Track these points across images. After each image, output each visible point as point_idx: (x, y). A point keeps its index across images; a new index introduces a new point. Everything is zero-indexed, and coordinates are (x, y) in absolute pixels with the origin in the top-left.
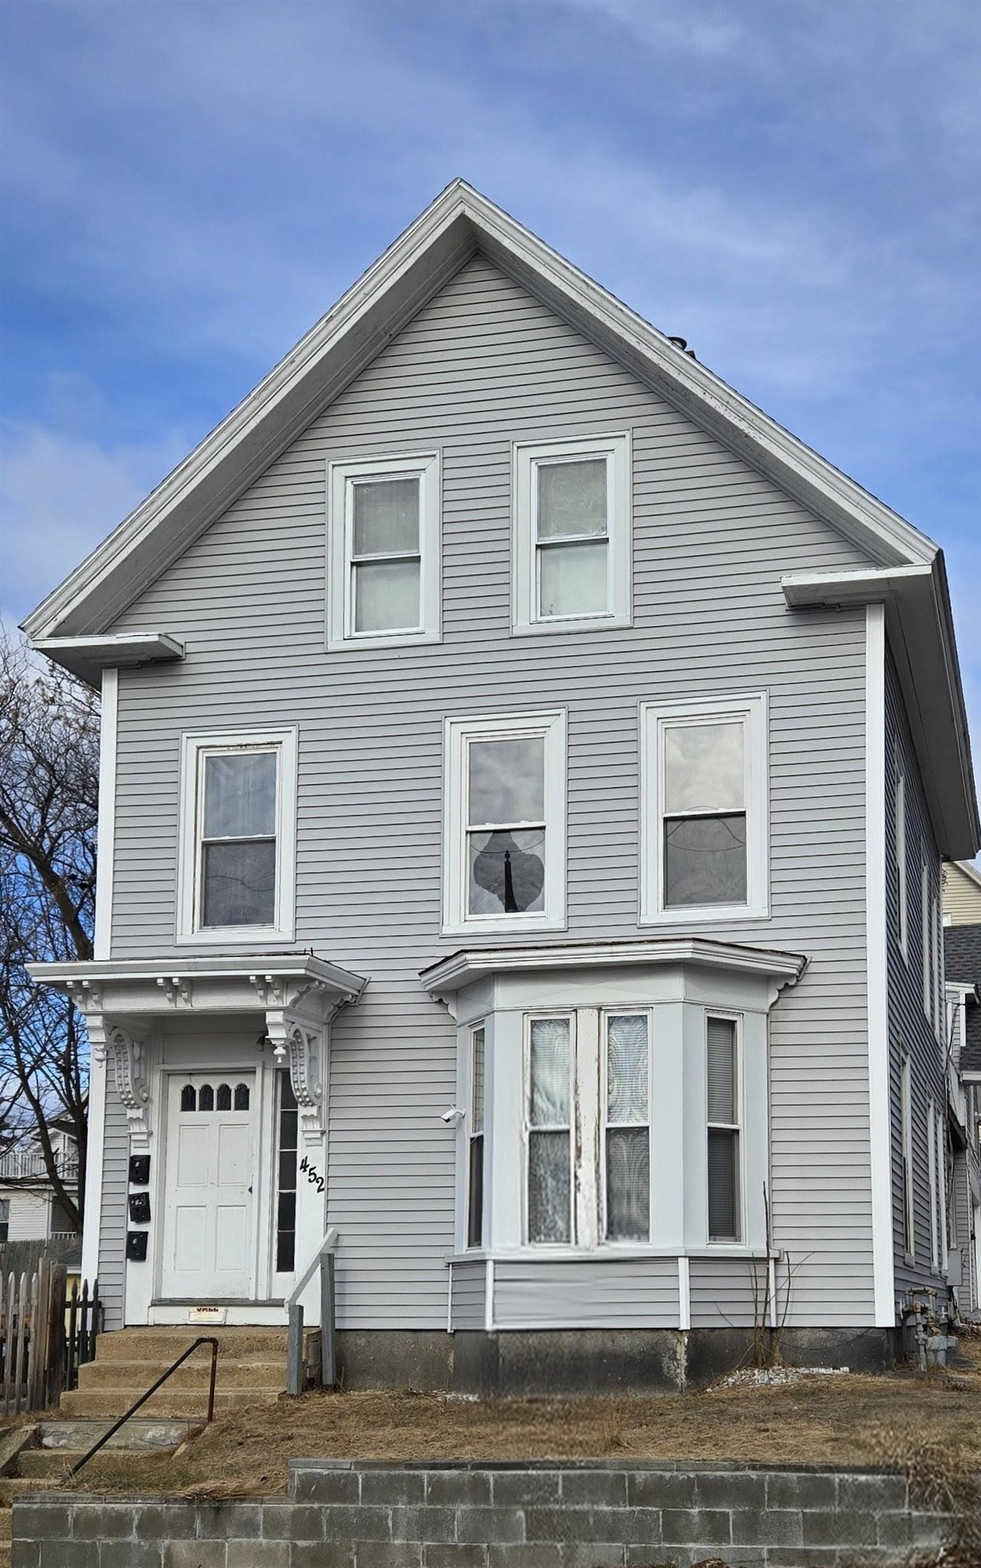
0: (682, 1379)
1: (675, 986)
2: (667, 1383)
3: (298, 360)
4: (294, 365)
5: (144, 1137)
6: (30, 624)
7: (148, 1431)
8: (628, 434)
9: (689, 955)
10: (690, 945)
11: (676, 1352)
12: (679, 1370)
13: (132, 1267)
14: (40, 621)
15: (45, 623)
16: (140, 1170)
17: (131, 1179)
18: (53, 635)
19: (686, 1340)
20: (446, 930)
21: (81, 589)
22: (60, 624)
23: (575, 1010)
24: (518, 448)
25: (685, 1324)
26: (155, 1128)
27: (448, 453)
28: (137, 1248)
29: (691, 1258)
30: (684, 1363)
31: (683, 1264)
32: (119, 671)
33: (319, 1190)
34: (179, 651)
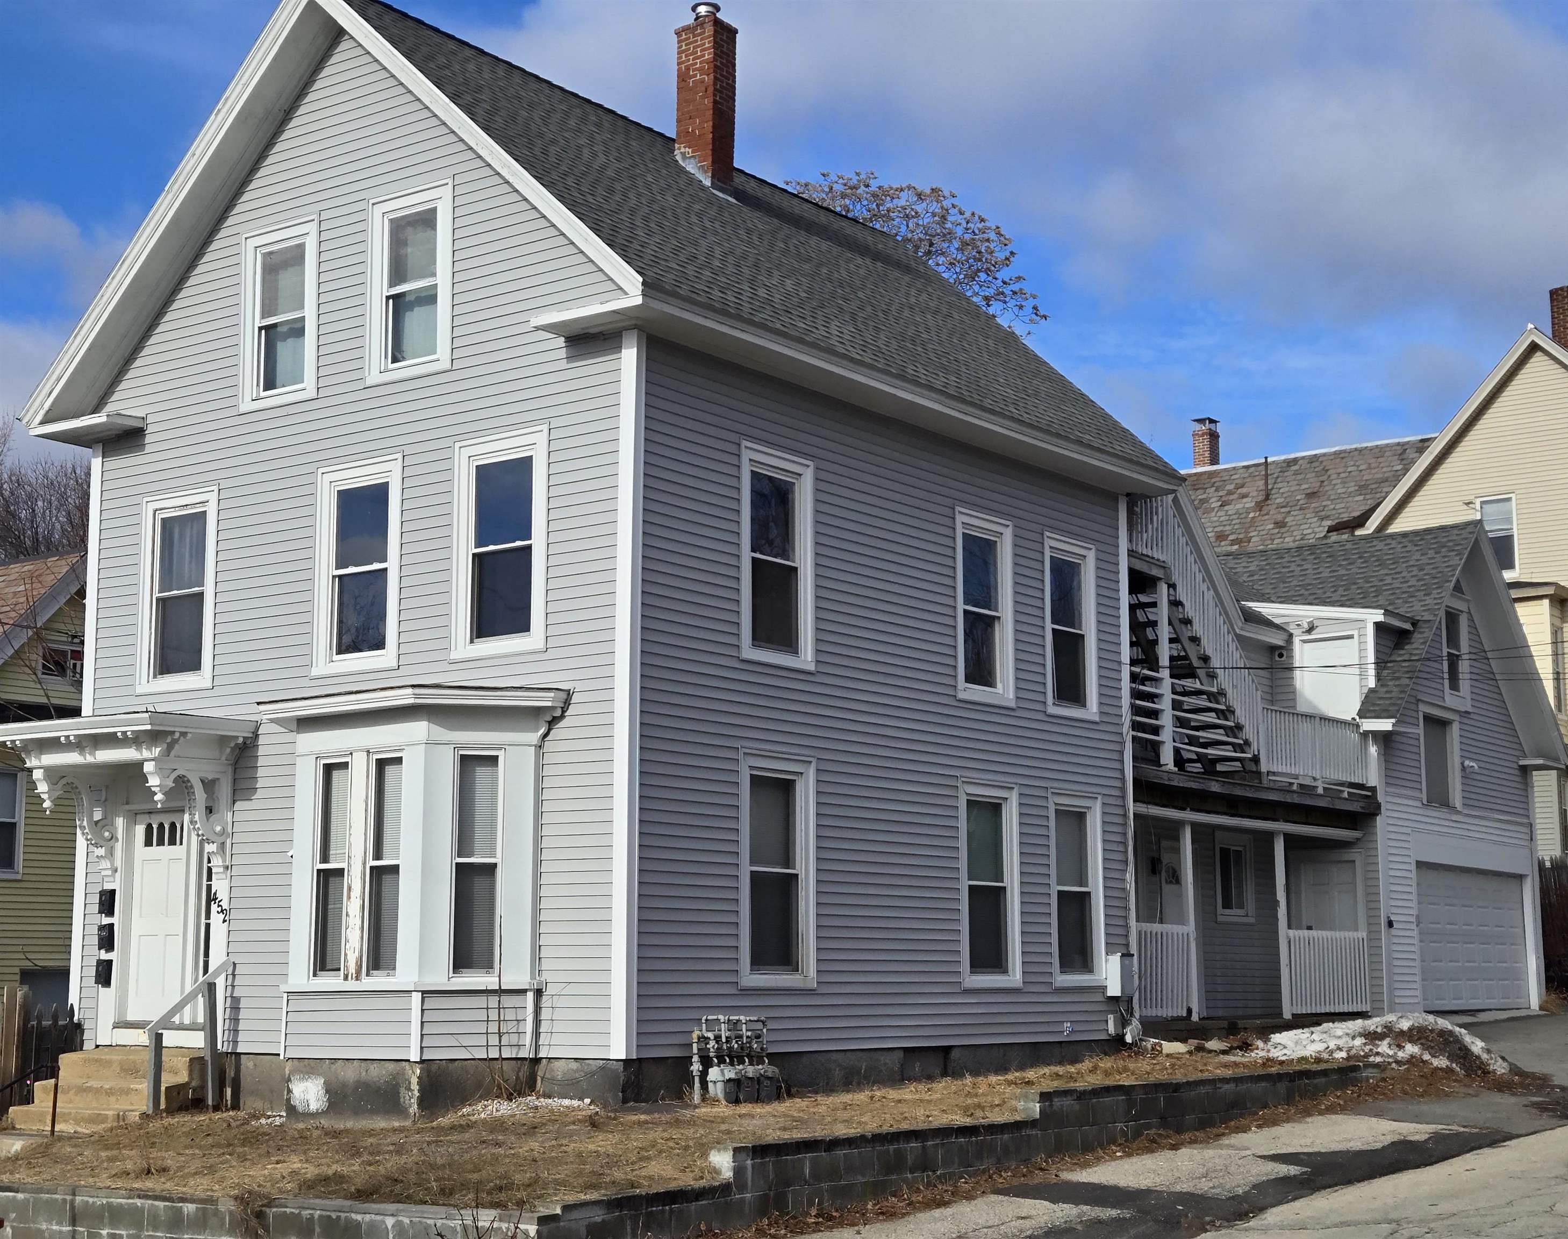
0: (413, 1109)
1: (419, 729)
2: (401, 1111)
3: (198, 153)
4: (196, 157)
5: (109, 873)
6: (25, 415)
7: (13, 1144)
8: (450, 181)
9: (411, 701)
10: (410, 691)
11: (410, 1083)
12: (411, 1098)
13: (103, 990)
14: (31, 411)
15: (36, 413)
16: (107, 902)
17: (100, 912)
18: (42, 423)
19: (418, 1071)
20: (315, 672)
21: (59, 380)
22: (47, 412)
23: (351, 754)
24: (373, 204)
25: (414, 1056)
26: (118, 863)
27: (324, 216)
28: (104, 974)
29: (423, 992)
30: (417, 1094)
31: (416, 998)
32: (103, 445)
33: (224, 921)
34: (139, 424)
